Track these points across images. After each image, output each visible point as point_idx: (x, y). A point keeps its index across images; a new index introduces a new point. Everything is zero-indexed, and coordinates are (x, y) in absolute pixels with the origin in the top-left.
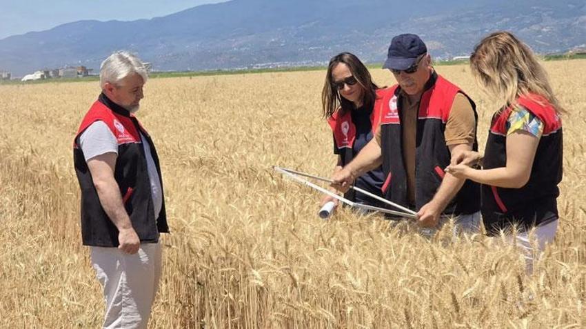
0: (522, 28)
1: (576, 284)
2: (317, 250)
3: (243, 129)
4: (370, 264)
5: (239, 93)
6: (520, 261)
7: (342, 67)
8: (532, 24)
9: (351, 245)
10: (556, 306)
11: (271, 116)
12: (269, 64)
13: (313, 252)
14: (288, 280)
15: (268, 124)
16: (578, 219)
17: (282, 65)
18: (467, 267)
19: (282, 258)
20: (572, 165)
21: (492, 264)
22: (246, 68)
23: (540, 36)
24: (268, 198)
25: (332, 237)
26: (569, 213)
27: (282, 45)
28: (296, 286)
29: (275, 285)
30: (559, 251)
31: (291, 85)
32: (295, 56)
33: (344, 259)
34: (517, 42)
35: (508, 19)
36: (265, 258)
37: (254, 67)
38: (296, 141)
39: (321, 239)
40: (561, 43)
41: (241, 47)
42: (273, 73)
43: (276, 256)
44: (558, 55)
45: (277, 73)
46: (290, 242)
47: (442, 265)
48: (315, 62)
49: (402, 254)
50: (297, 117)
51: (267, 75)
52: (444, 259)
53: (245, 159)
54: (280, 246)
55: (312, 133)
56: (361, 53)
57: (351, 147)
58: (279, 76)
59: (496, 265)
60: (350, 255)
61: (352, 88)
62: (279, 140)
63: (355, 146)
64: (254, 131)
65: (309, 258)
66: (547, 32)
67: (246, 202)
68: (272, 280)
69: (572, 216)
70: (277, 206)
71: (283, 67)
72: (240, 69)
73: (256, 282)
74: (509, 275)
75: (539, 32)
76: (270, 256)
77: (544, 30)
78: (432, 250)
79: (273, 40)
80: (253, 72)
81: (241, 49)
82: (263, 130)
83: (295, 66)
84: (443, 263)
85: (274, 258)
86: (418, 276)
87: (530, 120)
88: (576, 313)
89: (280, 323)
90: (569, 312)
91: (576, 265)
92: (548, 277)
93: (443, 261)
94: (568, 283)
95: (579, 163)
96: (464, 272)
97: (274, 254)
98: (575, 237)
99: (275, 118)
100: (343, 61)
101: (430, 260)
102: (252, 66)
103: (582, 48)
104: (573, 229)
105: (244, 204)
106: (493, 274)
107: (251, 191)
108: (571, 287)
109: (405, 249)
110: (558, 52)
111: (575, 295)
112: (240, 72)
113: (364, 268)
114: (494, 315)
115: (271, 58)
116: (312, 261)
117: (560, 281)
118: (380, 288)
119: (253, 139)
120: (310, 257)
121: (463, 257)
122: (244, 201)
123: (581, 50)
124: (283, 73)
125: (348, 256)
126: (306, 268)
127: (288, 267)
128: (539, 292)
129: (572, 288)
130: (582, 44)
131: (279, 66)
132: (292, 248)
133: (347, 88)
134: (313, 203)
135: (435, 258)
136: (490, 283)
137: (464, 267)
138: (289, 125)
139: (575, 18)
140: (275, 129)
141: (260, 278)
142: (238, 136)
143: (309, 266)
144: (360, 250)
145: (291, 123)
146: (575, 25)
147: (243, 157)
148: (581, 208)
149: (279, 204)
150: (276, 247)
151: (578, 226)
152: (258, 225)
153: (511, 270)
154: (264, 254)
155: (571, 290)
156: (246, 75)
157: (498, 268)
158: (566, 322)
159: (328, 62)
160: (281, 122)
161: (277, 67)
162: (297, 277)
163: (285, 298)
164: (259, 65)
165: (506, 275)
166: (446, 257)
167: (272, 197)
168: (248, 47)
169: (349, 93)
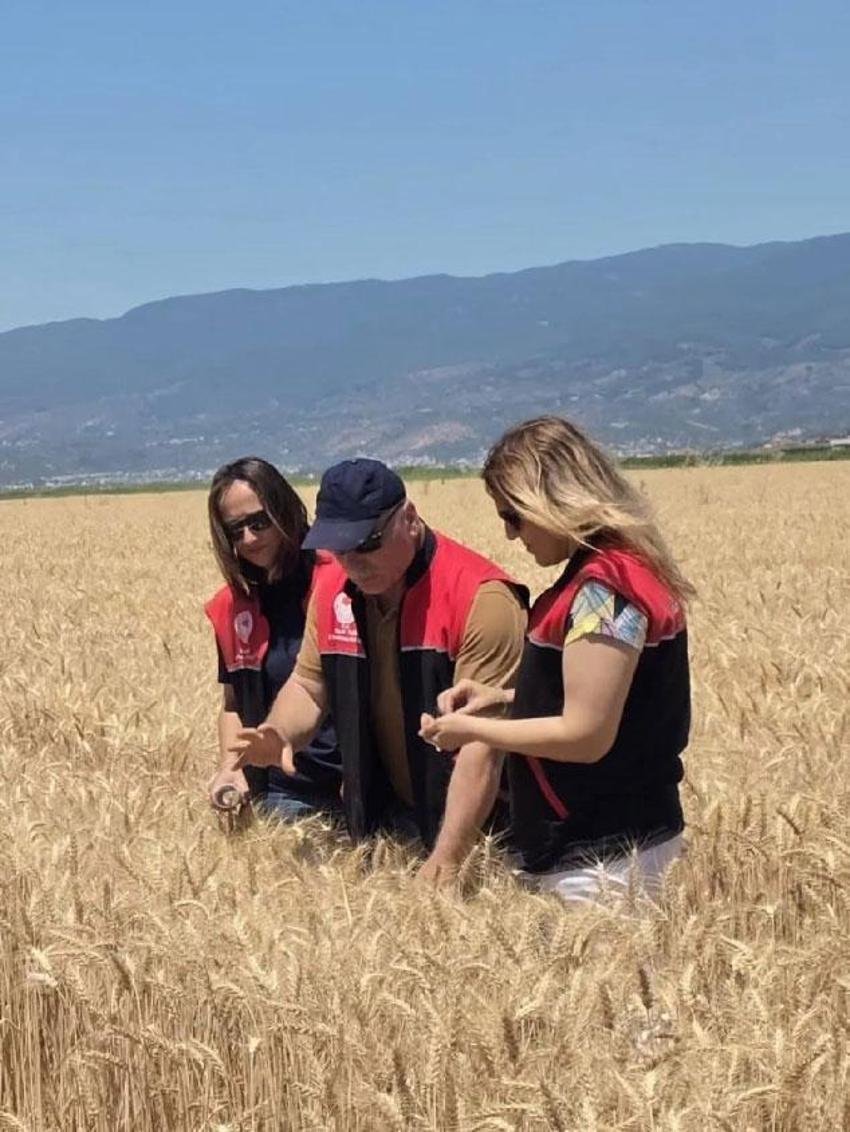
0: (657, 393)
1: (767, 990)
2: (176, 903)
3: (17, 624)
4: (294, 938)
5: (11, 543)
6: (641, 936)
7: (241, 489)
8: (679, 382)
9: (254, 893)
10: (722, 1040)
11: (80, 595)
12: (81, 476)
13: (167, 908)
14: (110, 974)
15: (74, 614)
16: (773, 838)
17: (108, 480)
18: (517, 949)
19: (98, 921)
20: (763, 711)
21: (574, 942)
22: (32, 486)
23: (697, 411)
24: (72, 781)
25: (210, 873)
26: (753, 825)
27: (110, 434)
28: (128, 987)
29: (82, 986)
30: (731, 914)
31: (129, 526)
32: (138, 459)
33: (237, 926)
34: (582, 438)
35: (623, 373)
36: (60, 920)
37: (48, 484)
38: (136, 651)
39: (186, 878)
40: (747, 427)
41: (18, 439)
42: (90, 498)
43: (85, 917)
44: (739, 453)
45: (98, 498)
46: (117, 886)
47: (458, 942)
48: (183, 472)
49: (367, 914)
50: (138, 601)
51: (75, 502)
52: (464, 928)
53: (25, 692)
54: (92, 896)
55: (173, 633)
56: (286, 451)
57: (258, 669)
58: (101, 504)
59: (585, 944)
60: (252, 915)
61: (260, 538)
62: (97, 650)
63: (268, 665)
64: (43, 630)
65: (157, 920)
66: (715, 403)
67: (22, 789)
68: (74, 973)
69: (758, 830)
70: (92, 799)
71: (113, 484)
72: (16, 487)
73: (41, 976)
74: (612, 965)
75: (694, 401)
76: (70, 916)
77: (707, 396)
78: (436, 905)
79: (90, 423)
80: (48, 493)
81: (19, 443)
82: (63, 626)
83: (139, 481)
84: (462, 938)
85: (81, 922)
86: (404, 966)
87: (618, 611)
88: (771, 1058)
89: (94, 1072)
90: (755, 1055)
91: (771, 945)
92: (701, 972)
93: (461, 933)
94: (750, 990)
95: (779, 707)
96: (510, 961)
97: (80, 912)
98: (767, 879)
99: (93, 599)
100: (242, 477)
101: (433, 928)
102: (44, 482)
103: (793, 438)
104: (764, 859)
105: (18, 795)
106: (577, 965)
107: (35, 766)
108: (755, 997)
109: (376, 903)
110: (740, 448)
111: (764, 1015)
112: (14, 495)
113: (282, 947)
114: (586, 1061)
115: (87, 463)
116: (165, 928)
117: (730, 983)
118: (323, 994)
119: (39, 647)
120: (162, 919)
121: (508, 924)
122: (18, 789)
123: (790, 442)
124: (112, 496)
125: (245, 919)
126: (153, 944)
127: (111, 941)
128: (681, 1005)
129: (757, 999)
130: (793, 427)
131: (102, 481)
132: (119, 900)
133: (249, 536)
134: (173, 792)
135: (444, 926)
136: (568, 987)
137: (511, 949)
138: (121, 617)
139: (779, 369)
140: (88, 623)
141: (49, 968)
142: (9, 640)
143: (158, 940)
144: (274, 905)
145: (125, 611)
146: (779, 385)
147: (21, 688)
148: (780, 813)
149: (94, 795)
150: (84, 897)
151: (774, 853)
152: (47, 845)
153: (619, 956)
154: (57, 912)
155: (755, 1006)
156: (28, 500)
157: (587, 951)
158: (747, 1080)
159: (212, 473)
160: (103, 608)
161: (98, 484)
162: (131, 965)
163: (103, 1012)
164: (59, 478)
165: (606, 969)
166: (469, 924)
167: (80, 780)
168: (35, 438)
169: (255, 548)
